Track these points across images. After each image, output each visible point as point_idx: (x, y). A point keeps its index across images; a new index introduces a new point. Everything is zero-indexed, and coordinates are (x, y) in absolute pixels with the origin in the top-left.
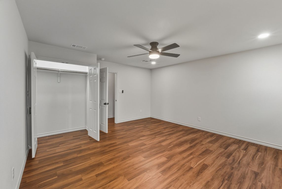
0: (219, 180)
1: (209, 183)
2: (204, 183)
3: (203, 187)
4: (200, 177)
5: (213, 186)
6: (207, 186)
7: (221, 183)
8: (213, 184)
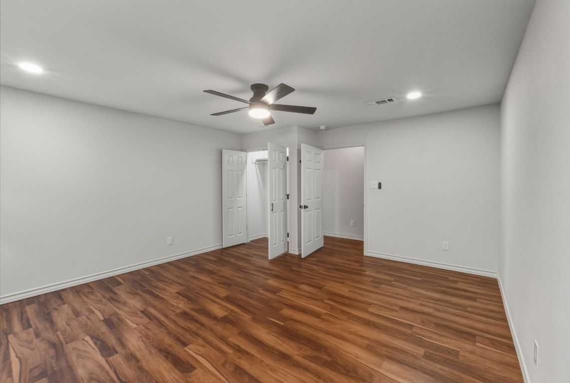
0: (133, 379)
1: (134, 362)
2: (138, 354)
3: (130, 351)
4: (156, 352)
5: (123, 365)
6: (129, 356)
7: (124, 380)
8: (129, 367)
